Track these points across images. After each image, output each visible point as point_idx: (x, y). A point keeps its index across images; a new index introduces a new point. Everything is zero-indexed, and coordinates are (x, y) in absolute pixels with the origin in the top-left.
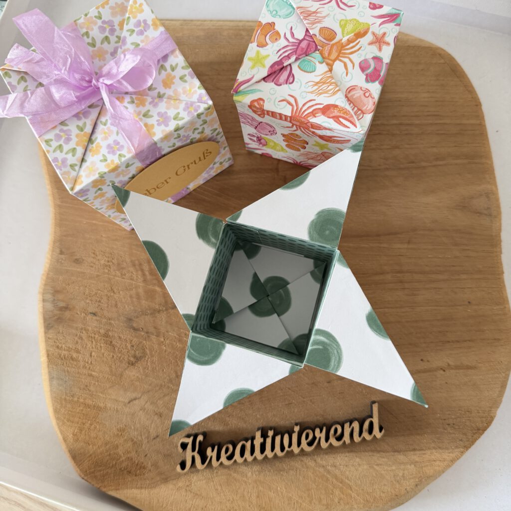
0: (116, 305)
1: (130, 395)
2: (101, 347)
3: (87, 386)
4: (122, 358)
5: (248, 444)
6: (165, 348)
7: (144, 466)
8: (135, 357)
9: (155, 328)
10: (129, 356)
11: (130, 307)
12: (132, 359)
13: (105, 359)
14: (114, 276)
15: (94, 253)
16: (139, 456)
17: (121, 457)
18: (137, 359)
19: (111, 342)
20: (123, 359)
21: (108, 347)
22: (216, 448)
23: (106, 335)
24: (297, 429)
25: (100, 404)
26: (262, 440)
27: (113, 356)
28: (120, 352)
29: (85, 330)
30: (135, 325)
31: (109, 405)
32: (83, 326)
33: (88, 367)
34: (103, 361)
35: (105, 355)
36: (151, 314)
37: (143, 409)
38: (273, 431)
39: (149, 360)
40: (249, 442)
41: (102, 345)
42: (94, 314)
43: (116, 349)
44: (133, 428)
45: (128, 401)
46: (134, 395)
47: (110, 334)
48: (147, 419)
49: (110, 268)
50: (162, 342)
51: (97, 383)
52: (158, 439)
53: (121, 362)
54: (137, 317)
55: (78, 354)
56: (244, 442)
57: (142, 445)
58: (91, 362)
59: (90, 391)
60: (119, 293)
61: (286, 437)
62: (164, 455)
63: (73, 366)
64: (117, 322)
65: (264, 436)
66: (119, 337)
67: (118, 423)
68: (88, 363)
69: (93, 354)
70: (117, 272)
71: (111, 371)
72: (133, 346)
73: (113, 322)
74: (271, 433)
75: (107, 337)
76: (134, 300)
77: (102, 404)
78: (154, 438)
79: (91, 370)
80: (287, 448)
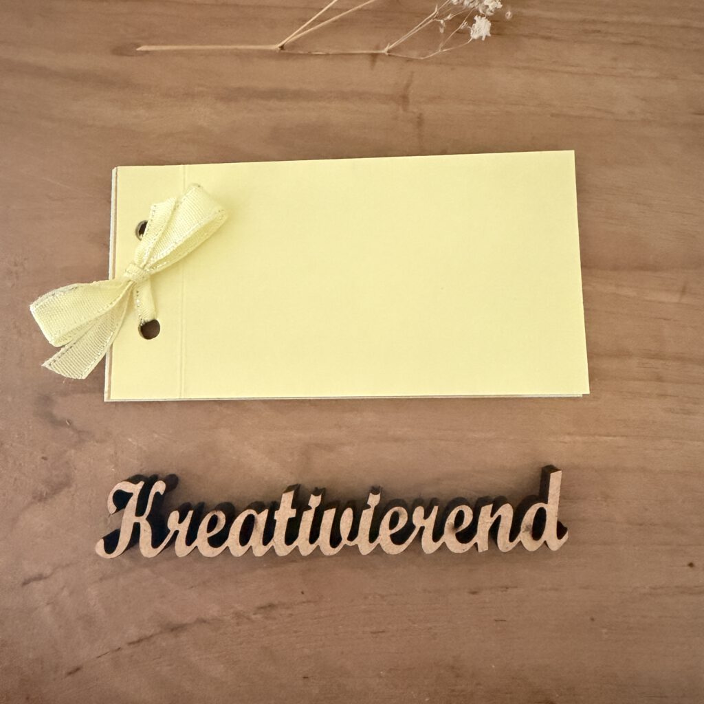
5: (262, 518)
22: (191, 513)
24: (374, 500)
26: (293, 513)
38: (320, 497)
40: (265, 514)
56: (253, 512)
61: (348, 515)
65: (300, 505)
74: (315, 501)
80: (345, 541)
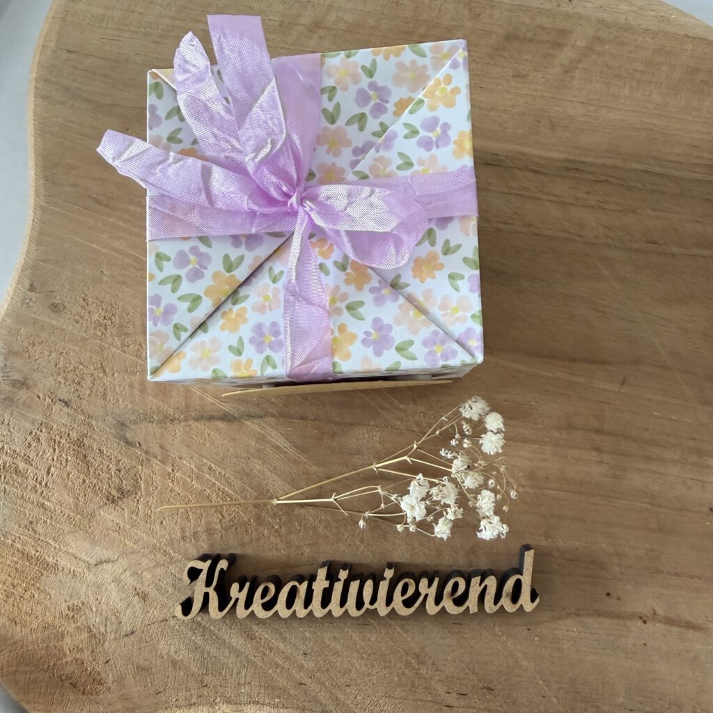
0: (104, 396)
1: (101, 552)
2: (67, 460)
3: (32, 522)
4: (97, 488)
5: (303, 588)
6: (171, 484)
7: (101, 679)
8: (120, 490)
9: (161, 447)
10: (109, 486)
11: (126, 402)
12: (114, 493)
13: (70, 483)
14: (109, 345)
15: (84, 300)
16: (94, 660)
17: (65, 655)
18: (123, 494)
19: (85, 456)
20: (99, 489)
21: (79, 464)
23: (79, 443)
24: (389, 574)
25: (47, 558)
26: (326, 584)
27: (84, 481)
28: (98, 476)
29: (46, 427)
30: (128, 435)
31: (63, 563)
32: (44, 420)
33: (40, 491)
34: (66, 486)
35: (71, 476)
36: (160, 422)
37: (117, 580)
38: (347, 572)
39: (142, 500)
40: (305, 585)
41: (69, 459)
42: (67, 404)
43: (92, 470)
44: (94, 609)
45: (94, 563)
46: (106, 554)
47: (86, 441)
48: (121, 600)
49: (105, 328)
50: (169, 474)
51: (48, 521)
52: (132, 637)
53: (95, 492)
54: (135, 423)
55: (27, 466)
57: (104, 642)
58: (46, 485)
59: (35, 532)
60: (113, 375)
61: (369, 584)
62: (138, 668)
63: (16, 484)
64: (100, 424)
65: (332, 577)
66: (100, 450)
67: (71, 596)
68: (40, 484)
69: (53, 469)
70: (116, 339)
71: (77, 505)
72: (120, 471)
73: (94, 423)
74: (343, 575)
75: (80, 446)
76: (136, 392)
77: (51, 559)
78: (126, 635)
79: (44, 498)
80: (367, 605)
